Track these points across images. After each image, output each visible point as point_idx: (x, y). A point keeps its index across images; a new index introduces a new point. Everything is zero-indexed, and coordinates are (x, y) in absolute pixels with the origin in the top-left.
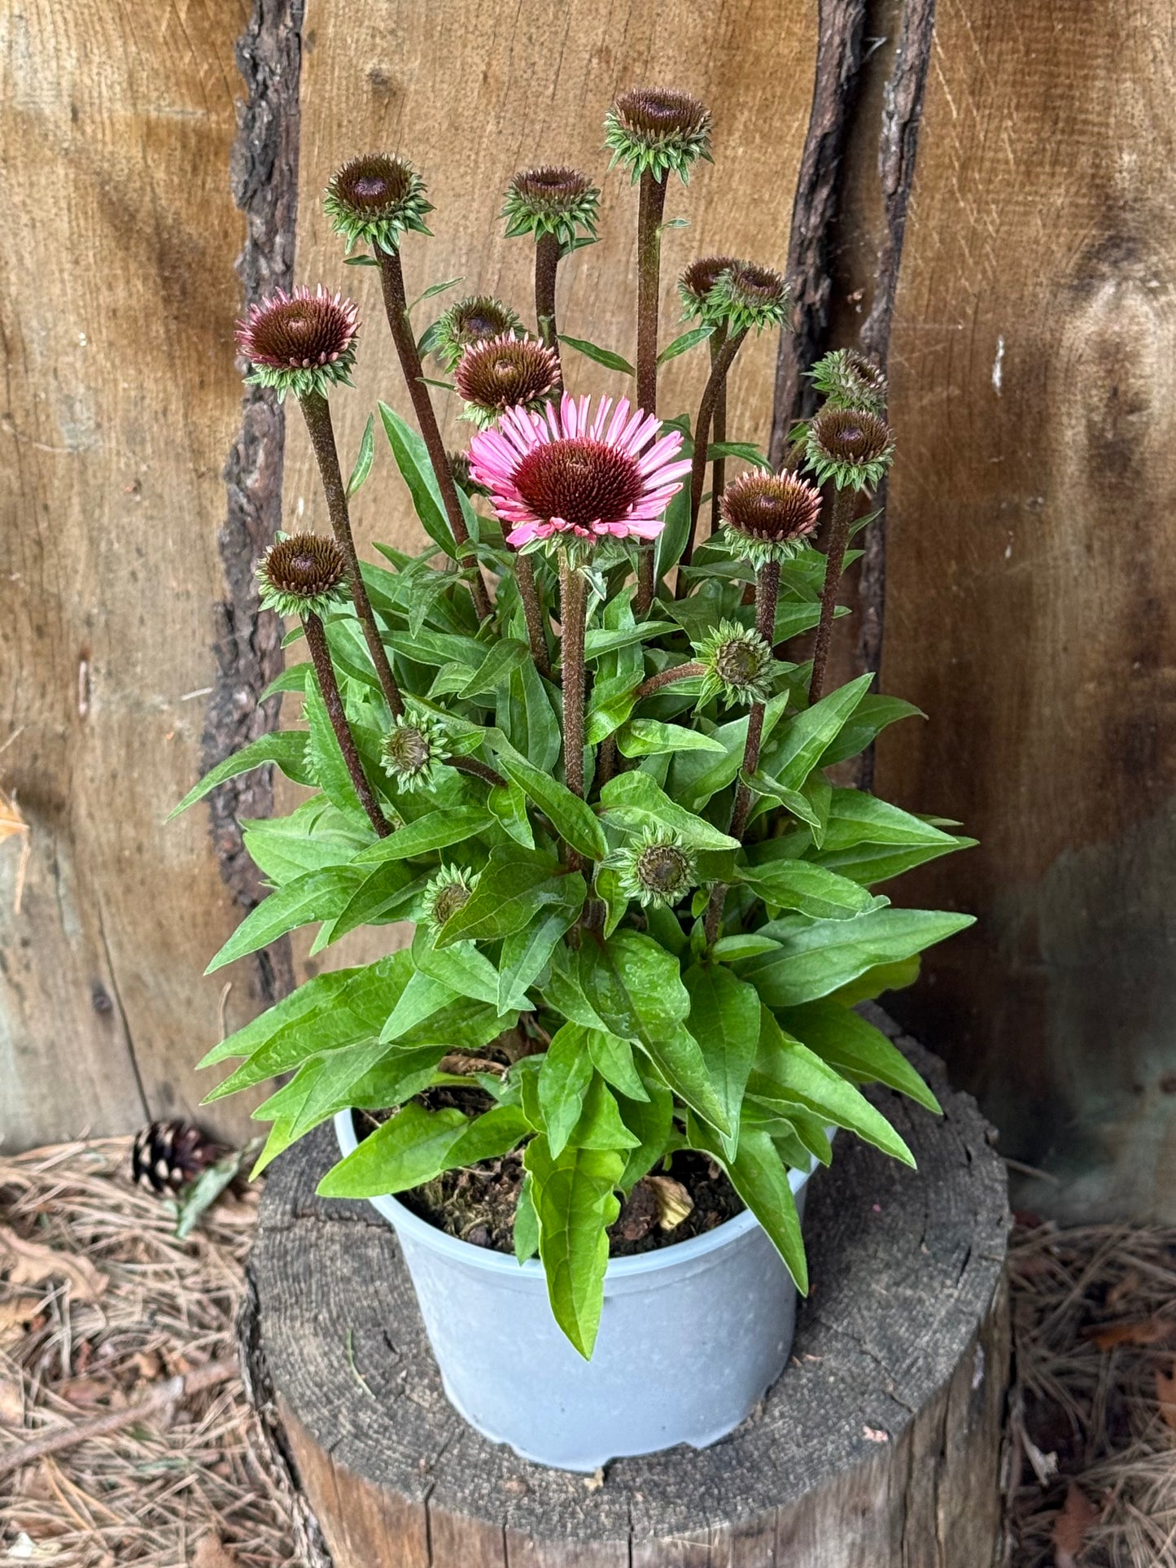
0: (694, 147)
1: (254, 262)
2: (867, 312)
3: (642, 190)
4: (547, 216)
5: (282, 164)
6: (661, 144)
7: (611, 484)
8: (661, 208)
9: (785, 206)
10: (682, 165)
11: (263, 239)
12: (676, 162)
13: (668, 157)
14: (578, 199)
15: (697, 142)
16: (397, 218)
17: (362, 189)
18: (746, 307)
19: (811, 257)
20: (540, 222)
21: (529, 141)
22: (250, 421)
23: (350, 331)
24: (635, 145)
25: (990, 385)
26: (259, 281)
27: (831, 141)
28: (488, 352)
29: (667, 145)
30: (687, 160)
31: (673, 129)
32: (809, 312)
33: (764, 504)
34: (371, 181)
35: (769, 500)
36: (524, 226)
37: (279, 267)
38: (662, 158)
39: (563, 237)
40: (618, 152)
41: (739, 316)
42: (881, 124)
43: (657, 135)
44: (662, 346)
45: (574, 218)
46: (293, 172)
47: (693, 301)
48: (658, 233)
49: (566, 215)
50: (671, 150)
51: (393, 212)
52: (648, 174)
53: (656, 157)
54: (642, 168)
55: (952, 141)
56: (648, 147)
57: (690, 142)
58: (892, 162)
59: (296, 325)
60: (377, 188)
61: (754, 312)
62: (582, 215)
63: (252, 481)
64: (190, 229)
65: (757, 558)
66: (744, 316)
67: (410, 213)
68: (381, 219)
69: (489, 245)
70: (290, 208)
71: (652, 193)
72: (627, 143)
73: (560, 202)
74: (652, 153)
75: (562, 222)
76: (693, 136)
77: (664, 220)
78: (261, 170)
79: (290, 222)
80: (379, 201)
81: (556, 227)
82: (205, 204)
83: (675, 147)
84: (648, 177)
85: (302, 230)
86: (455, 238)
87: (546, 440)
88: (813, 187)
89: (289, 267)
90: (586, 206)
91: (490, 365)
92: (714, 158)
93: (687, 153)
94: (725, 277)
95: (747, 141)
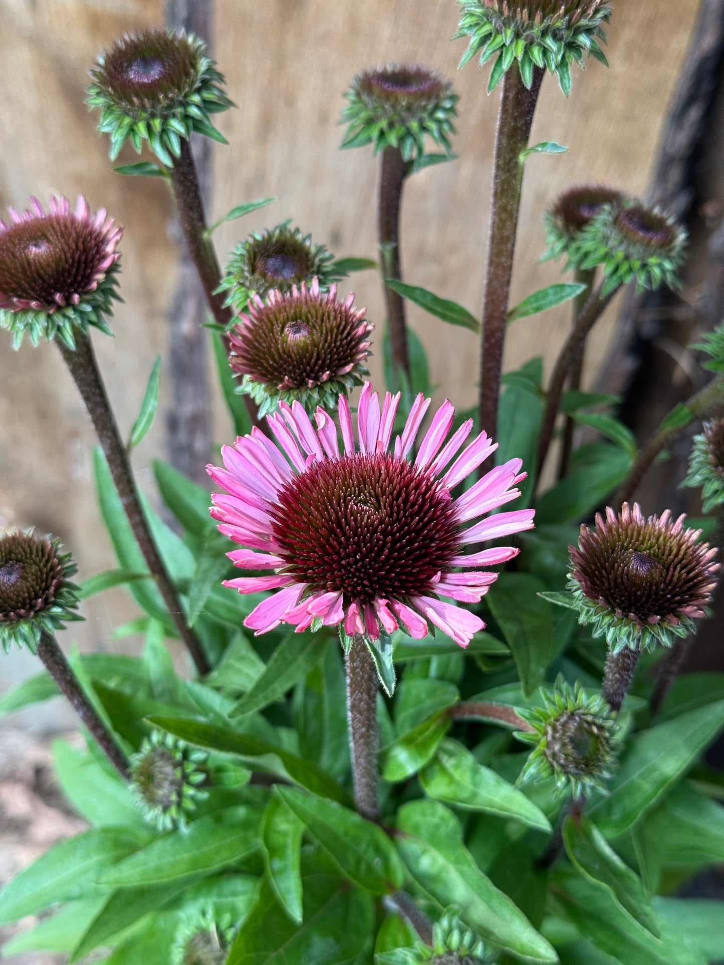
0: (584, 40)
3: (506, 98)
4: (391, 125)
6: (536, 31)
7: (410, 542)
8: (528, 125)
10: (563, 64)
12: (555, 59)
13: (545, 52)
14: (430, 106)
15: (589, 31)
16: (174, 116)
17: (135, 75)
18: (627, 258)
20: (382, 134)
23: (106, 264)
24: (498, 32)
28: (280, 307)
29: (544, 34)
30: (571, 57)
31: (554, 10)
33: (635, 566)
34: (146, 63)
35: (642, 560)
36: (363, 137)
38: (536, 53)
39: (409, 152)
40: (474, 40)
41: (616, 269)
43: (531, 16)
44: (514, 299)
45: (424, 129)
47: (560, 237)
48: (522, 158)
49: (414, 125)
50: (549, 42)
51: (169, 107)
52: (514, 74)
53: (527, 50)
54: (506, 65)
56: (517, 35)
57: (577, 31)
59: (38, 251)
60: (155, 72)
61: (637, 264)
62: (433, 126)
65: (615, 641)
66: (624, 268)
67: (194, 111)
68: (153, 116)
71: (518, 103)
72: (487, 28)
73: (409, 108)
74: (521, 44)
75: (409, 133)
76: (583, 22)
77: (531, 143)
80: (150, 91)
81: (401, 140)
83: (556, 37)
84: (513, 81)
87: (334, 454)
90: (440, 115)
91: (277, 328)
92: (609, 57)
93: (572, 46)
94: (603, 215)
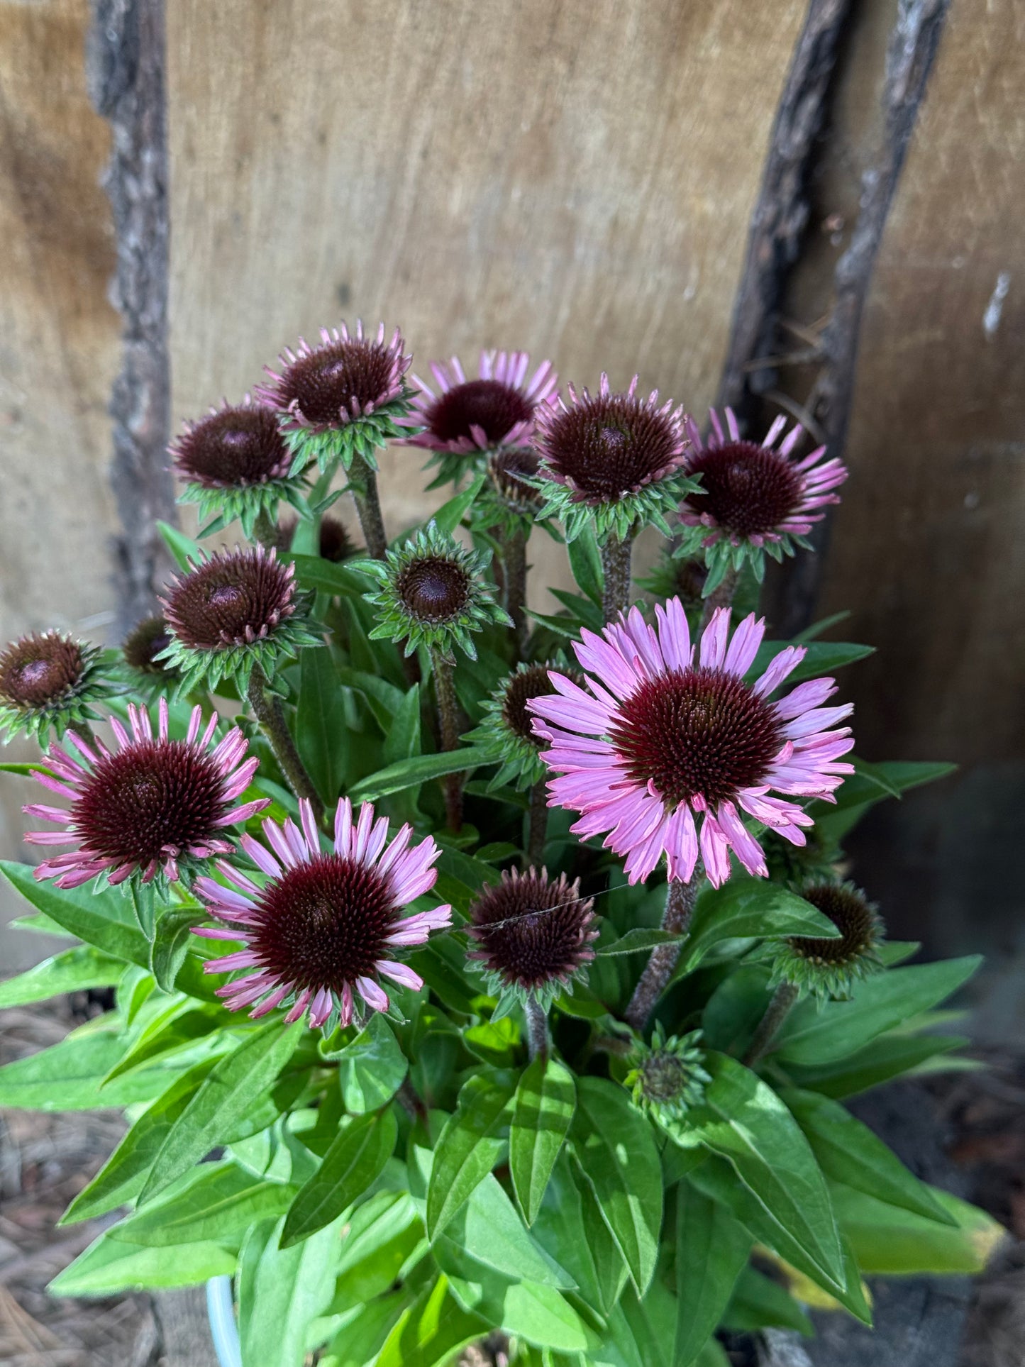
1: (121, 182)
2: (846, 244)
5: (145, 64)
9: (764, 121)
11: (130, 157)
19: (790, 183)
21: (452, 38)
22: (130, 361)
25: (979, 326)
26: (128, 205)
27: (829, 39)
32: (779, 246)
37: (149, 189)
42: (896, 18)
46: (159, 74)
55: (984, 40)
58: (904, 67)
63: (138, 424)
64: (48, 138)
69: (401, 165)
70: (158, 120)
78: (121, 71)
79: (159, 137)
82: (61, 109)
85: (175, 145)
86: (360, 157)
88: (801, 95)
89: (161, 190)
95: (725, 37)
